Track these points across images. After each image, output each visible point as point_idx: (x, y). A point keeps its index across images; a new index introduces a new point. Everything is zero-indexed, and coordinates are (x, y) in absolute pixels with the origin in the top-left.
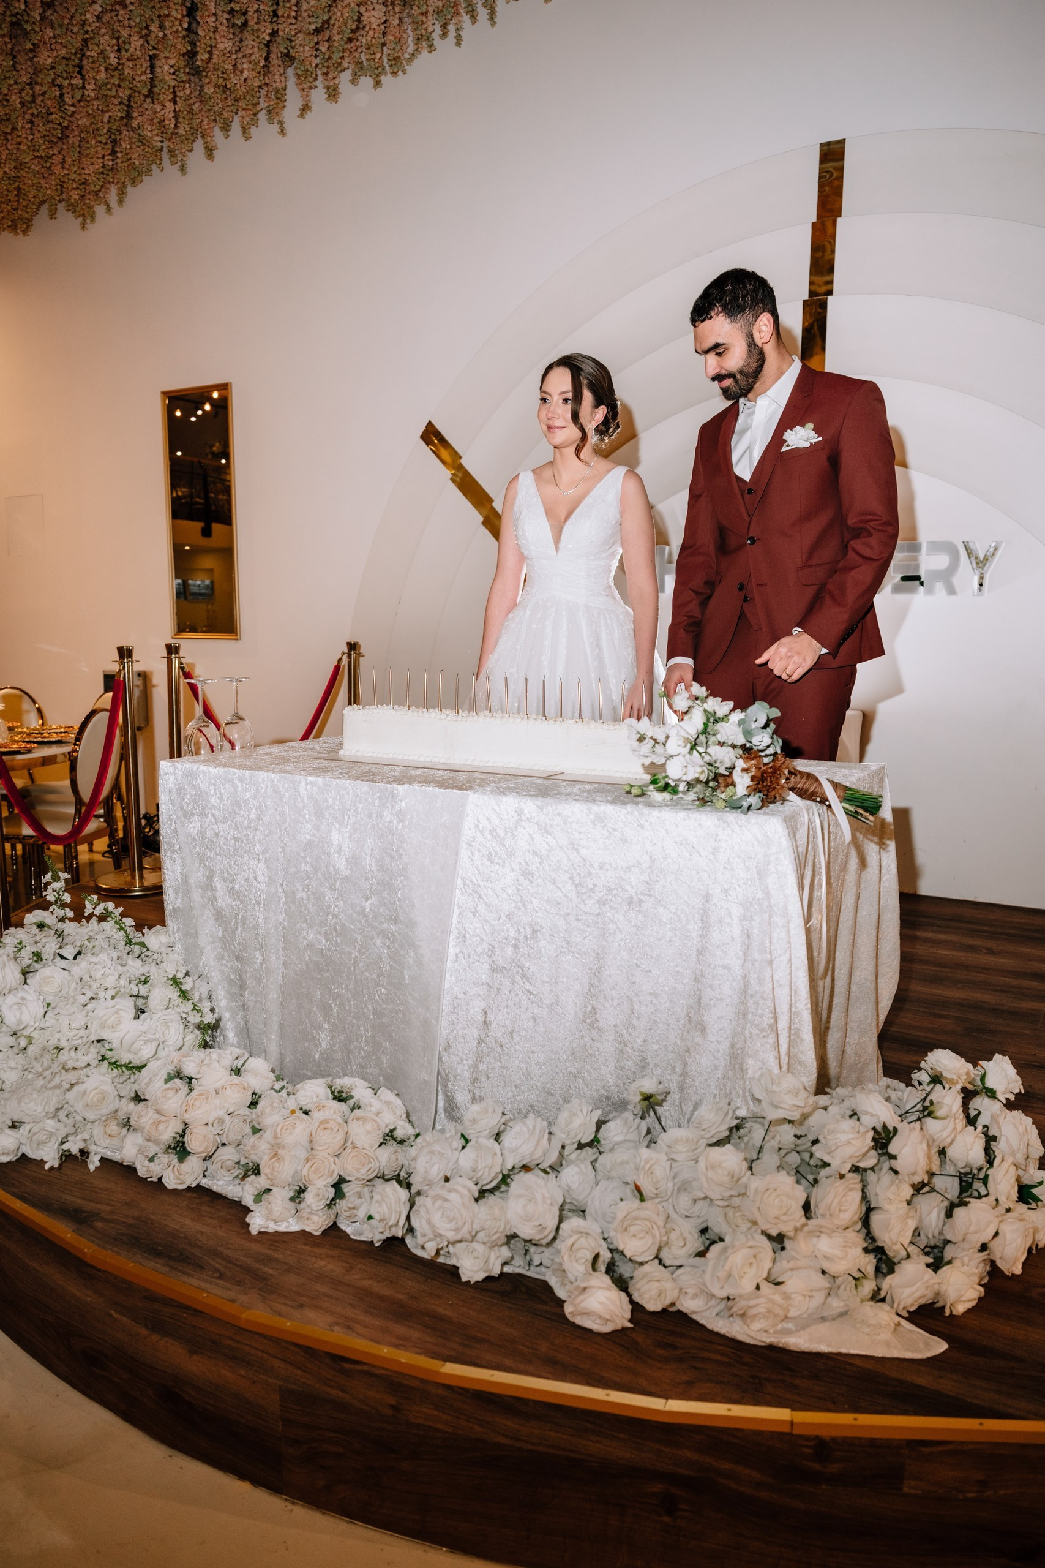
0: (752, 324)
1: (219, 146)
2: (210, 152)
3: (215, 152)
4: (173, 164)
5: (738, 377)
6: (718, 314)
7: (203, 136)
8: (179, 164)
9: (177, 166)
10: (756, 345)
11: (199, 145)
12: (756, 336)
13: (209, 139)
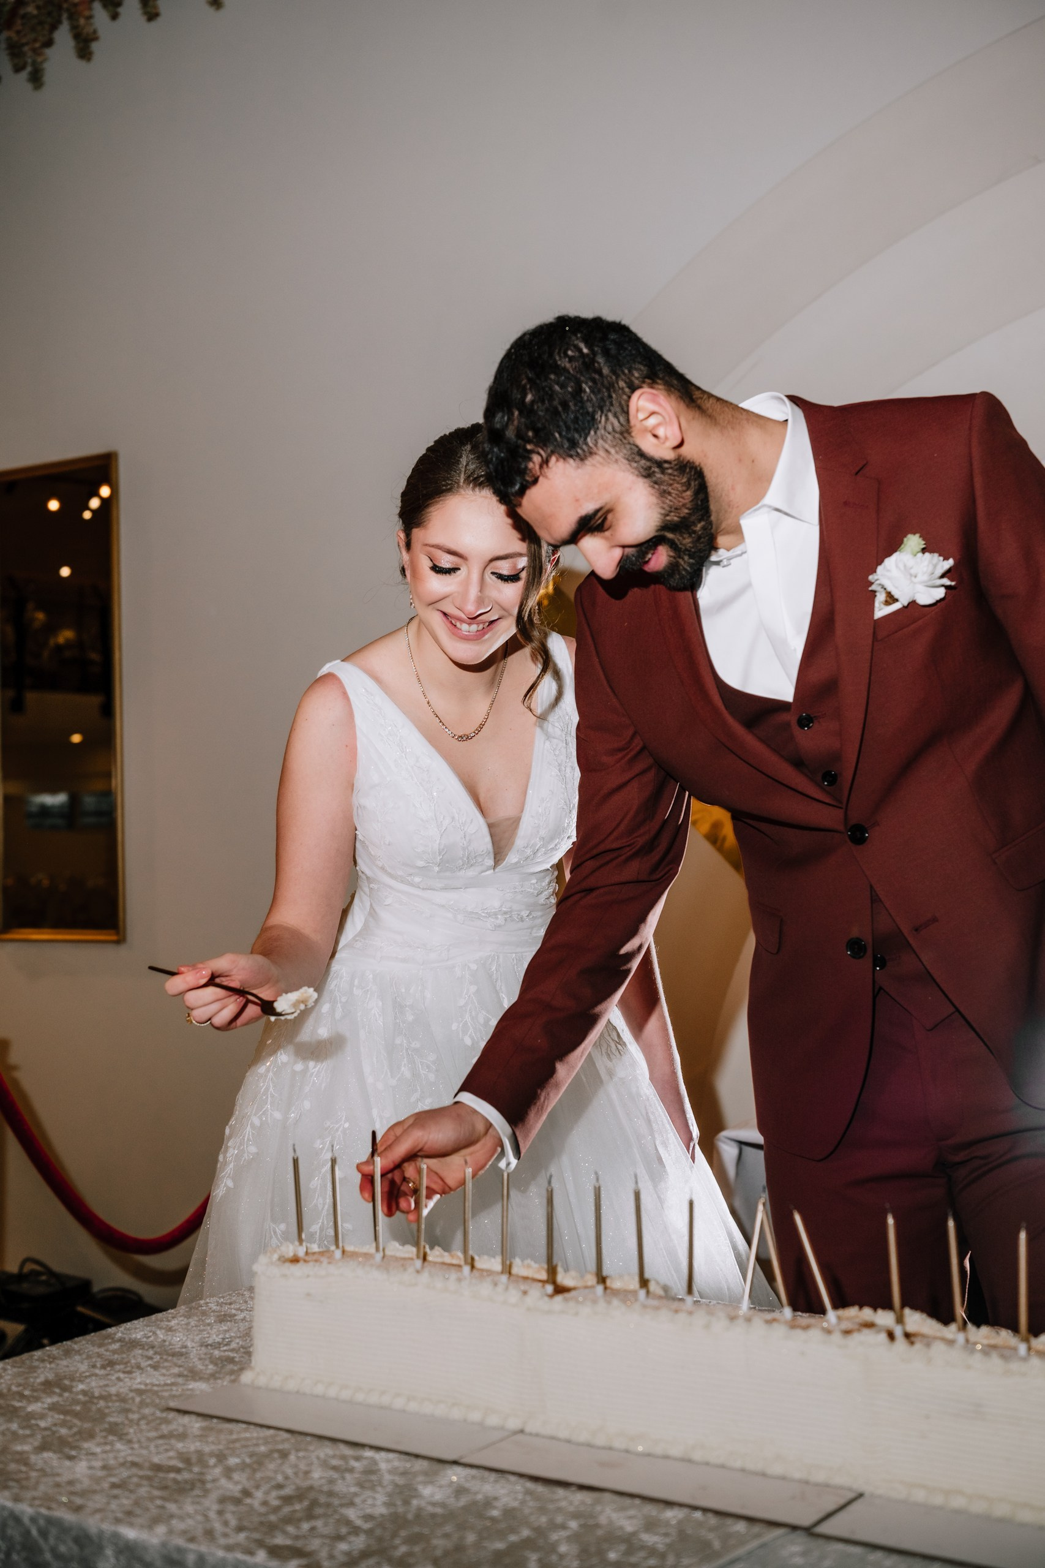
0: (626, 431)
1: (101, 33)
2: (84, 46)
3: (94, 46)
4: (18, 69)
5: (670, 535)
6: (545, 462)
7: (71, 17)
8: (29, 69)
9: (24, 75)
10: (660, 464)
11: (63, 36)
12: (648, 445)
13: (82, 21)
